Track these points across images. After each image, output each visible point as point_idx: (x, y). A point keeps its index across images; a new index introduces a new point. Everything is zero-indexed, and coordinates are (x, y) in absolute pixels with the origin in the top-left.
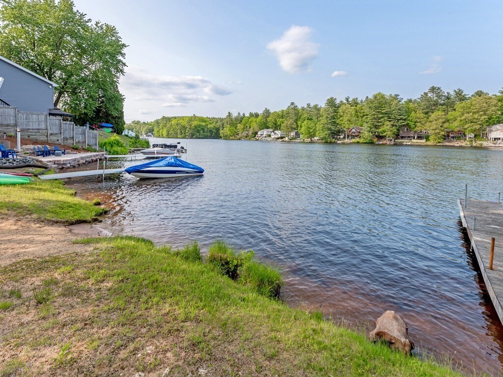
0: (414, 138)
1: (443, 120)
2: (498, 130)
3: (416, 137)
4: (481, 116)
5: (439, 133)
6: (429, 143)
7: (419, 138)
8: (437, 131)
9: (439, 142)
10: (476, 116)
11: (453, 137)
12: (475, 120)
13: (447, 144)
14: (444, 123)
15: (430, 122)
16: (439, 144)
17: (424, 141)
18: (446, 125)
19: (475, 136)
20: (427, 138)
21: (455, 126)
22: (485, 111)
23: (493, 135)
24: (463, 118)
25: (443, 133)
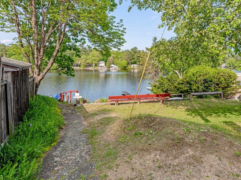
0: (75, 66)
1: (86, 59)
2: (101, 63)
3: (76, 66)
4: (97, 58)
5: (84, 64)
6: (81, 68)
7: (77, 66)
8: (84, 63)
9: (85, 68)
10: (96, 58)
11: (88, 66)
12: (96, 60)
13: (87, 68)
14: (86, 60)
15: (81, 59)
16: (84, 69)
17: (79, 67)
18: (87, 61)
19: (95, 65)
20: (80, 66)
21: (89, 61)
22: (98, 56)
23: (101, 65)
24: (92, 58)
25: (86, 64)
